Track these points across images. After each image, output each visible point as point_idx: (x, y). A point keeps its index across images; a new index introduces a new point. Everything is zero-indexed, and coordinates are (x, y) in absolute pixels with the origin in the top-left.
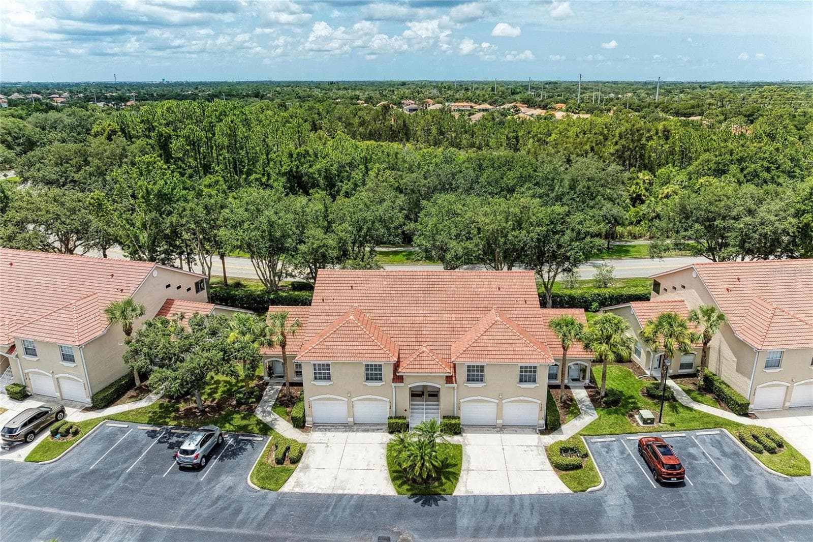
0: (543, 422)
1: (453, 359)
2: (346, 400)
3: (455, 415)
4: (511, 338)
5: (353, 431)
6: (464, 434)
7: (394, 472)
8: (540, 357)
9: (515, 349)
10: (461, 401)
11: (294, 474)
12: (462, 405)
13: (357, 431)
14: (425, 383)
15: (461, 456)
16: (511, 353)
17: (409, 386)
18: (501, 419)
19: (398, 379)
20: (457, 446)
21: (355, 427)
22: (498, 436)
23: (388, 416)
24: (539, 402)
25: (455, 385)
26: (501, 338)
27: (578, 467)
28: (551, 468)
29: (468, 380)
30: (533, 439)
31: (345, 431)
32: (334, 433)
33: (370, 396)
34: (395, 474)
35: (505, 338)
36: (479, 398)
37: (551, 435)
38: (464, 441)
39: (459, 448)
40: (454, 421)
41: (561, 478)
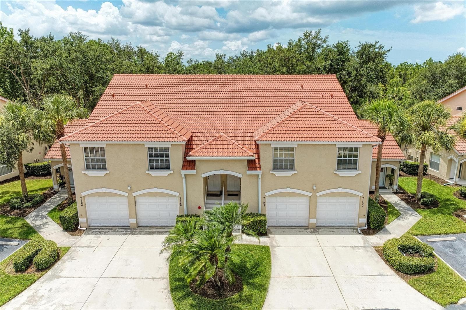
0: (365, 220)
1: (256, 138)
2: (126, 194)
3: (260, 212)
4: (324, 119)
5: (134, 234)
6: (270, 236)
7: (176, 280)
8: (362, 136)
9: (330, 129)
10: (267, 194)
11: (34, 286)
12: (267, 200)
13: (140, 233)
14: (222, 172)
15: (269, 259)
16: (326, 132)
17: (204, 176)
18: (315, 218)
19: (189, 164)
20: (263, 247)
21: (138, 230)
22: (313, 236)
23: (178, 214)
24: (361, 194)
25: (258, 172)
26: (312, 119)
27: (430, 270)
28: (393, 272)
29: (275, 168)
30: (358, 239)
31: (125, 234)
32: (110, 236)
33: (155, 190)
34: (178, 283)
35: (317, 119)
36: (289, 190)
37: (377, 235)
38: (271, 243)
39: (266, 250)
40: (259, 218)
41: (412, 284)
